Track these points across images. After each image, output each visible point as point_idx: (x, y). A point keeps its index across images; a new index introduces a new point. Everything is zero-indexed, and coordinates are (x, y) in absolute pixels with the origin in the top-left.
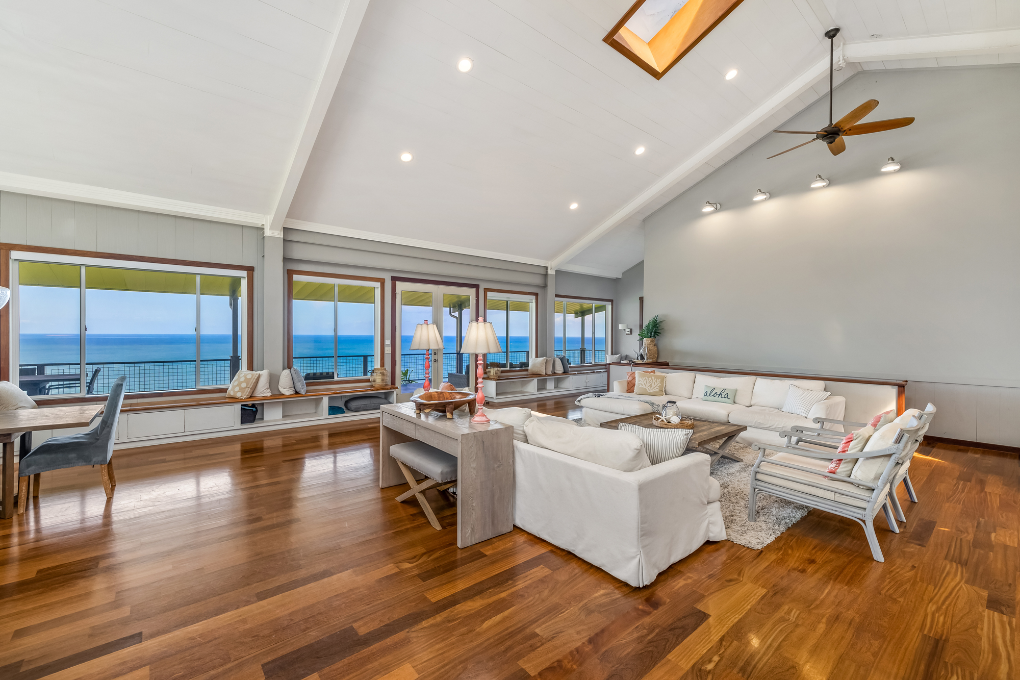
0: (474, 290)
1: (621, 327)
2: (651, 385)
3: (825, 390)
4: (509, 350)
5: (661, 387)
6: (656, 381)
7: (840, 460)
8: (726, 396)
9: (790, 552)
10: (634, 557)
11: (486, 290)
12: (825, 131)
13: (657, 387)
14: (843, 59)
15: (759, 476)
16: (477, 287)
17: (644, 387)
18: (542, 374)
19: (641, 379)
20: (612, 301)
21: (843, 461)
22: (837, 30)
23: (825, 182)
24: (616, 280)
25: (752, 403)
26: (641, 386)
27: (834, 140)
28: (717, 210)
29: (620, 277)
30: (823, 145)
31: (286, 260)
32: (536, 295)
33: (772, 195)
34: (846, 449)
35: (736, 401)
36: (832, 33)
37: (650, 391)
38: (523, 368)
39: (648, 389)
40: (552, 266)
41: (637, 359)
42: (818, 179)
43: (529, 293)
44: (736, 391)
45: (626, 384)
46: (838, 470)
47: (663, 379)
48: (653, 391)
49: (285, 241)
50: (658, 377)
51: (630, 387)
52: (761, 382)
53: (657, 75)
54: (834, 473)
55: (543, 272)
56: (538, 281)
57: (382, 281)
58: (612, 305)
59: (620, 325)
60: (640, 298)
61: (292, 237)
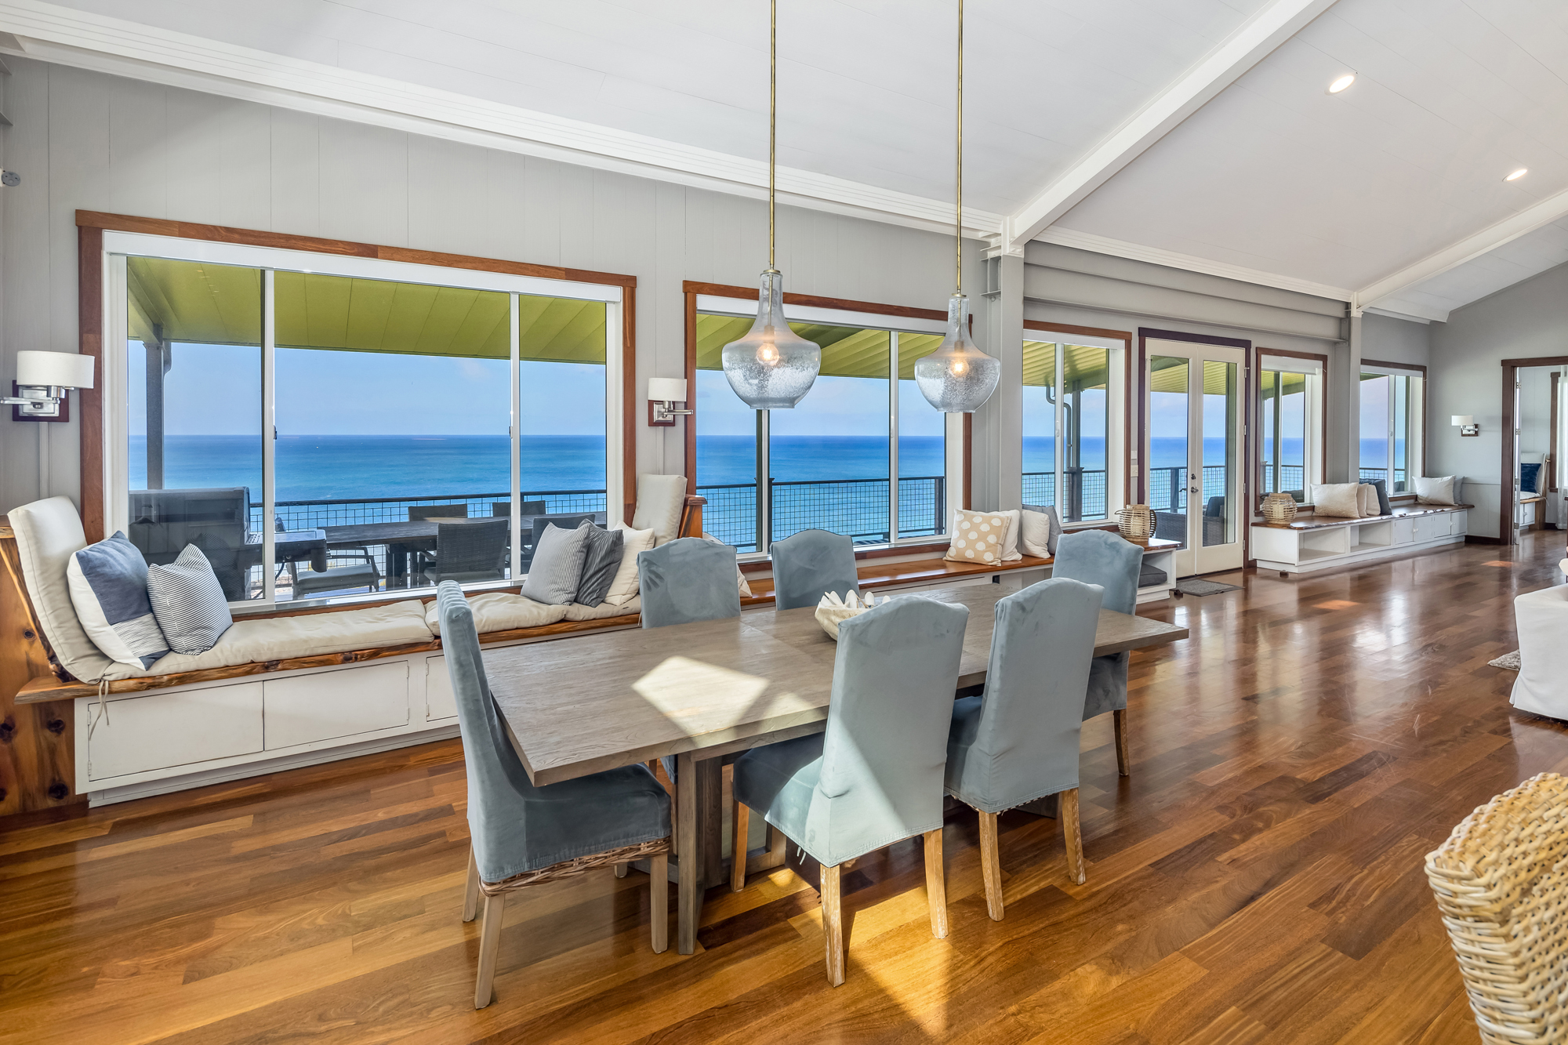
0: (1244, 352)
1: (1453, 421)
11: (1259, 352)
16: (1245, 344)
20: (1422, 368)
24: (1435, 325)
29: (1444, 320)
31: (1028, 301)
32: (1324, 358)
40: (1361, 300)
43: (1316, 355)
49: (1027, 263)
55: (1339, 312)
56: (1329, 330)
57: (1126, 336)
58: (1425, 376)
59: (1453, 417)
60: (1504, 363)
61: (1035, 259)
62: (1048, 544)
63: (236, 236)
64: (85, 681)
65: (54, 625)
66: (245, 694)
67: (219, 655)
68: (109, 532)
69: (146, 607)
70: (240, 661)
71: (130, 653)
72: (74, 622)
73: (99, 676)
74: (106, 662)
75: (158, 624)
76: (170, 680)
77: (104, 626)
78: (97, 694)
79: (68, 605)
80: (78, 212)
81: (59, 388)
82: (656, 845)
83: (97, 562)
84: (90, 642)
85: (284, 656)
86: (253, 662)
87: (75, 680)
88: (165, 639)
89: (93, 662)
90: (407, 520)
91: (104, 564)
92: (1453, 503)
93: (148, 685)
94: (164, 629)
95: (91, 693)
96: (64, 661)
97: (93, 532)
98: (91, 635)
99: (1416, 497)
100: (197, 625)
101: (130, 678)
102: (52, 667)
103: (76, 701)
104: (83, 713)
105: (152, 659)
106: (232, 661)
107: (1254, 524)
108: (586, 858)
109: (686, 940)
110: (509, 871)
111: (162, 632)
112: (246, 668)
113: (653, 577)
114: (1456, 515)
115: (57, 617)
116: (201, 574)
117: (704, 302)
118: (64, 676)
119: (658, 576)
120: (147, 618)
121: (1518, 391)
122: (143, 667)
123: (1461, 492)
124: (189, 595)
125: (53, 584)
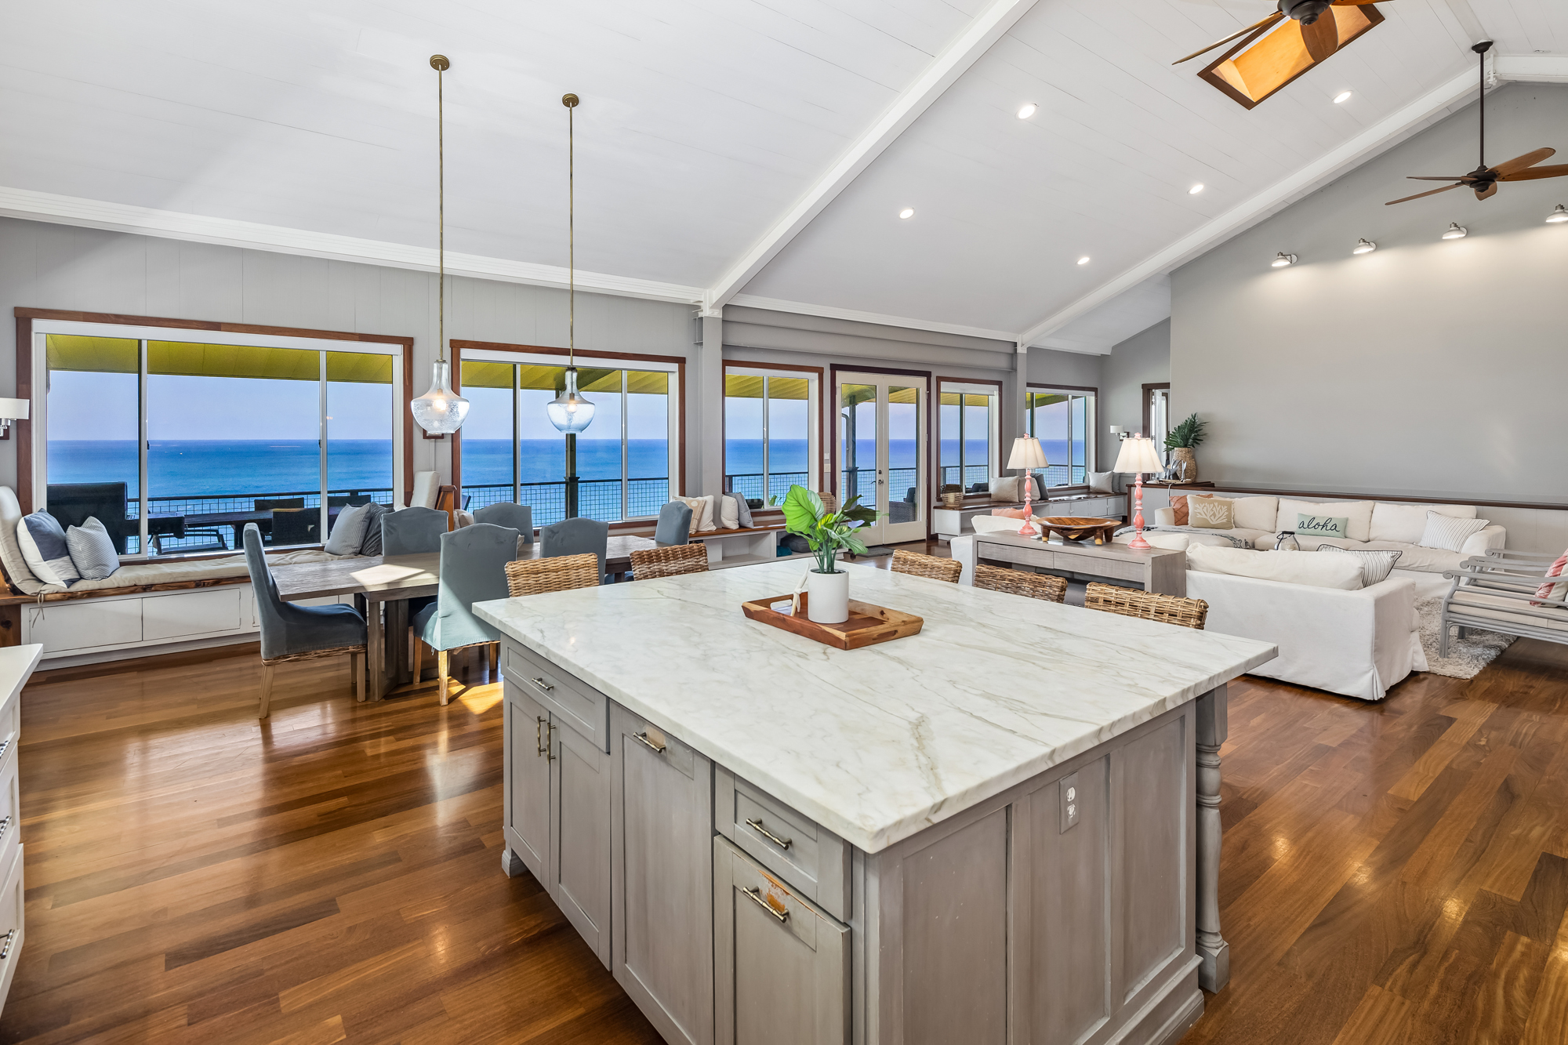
0: (924, 380)
1: (1113, 429)
2: (1214, 515)
3: (1477, 517)
4: (965, 463)
5: (1229, 517)
6: (1221, 508)
7: (1552, 585)
8: (1333, 527)
9: (1502, 680)
10: (1367, 672)
11: (940, 379)
12: (1475, 177)
13: (1223, 517)
14: (1494, 77)
15: (1453, 608)
16: (928, 375)
17: (1205, 517)
18: (1015, 500)
19: (1197, 506)
20: (1095, 390)
21: (1555, 586)
22: (1489, 44)
23: (1463, 232)
24: (1102, 358)
25: (1371, 537)
26: (1199, 516)
27: (1487, 188)
28: (1292, 265)
29: (1108, 352)
30: (1469, 192)
31: (725, 347)
32: (999, 383)
33: (1379, 245)
34: (1558, 573)
35: (1348, 535)
36: (1481, 48)
37: (1214, 522)
38: (980, 493)
39: (1209, 520)
40: (1024, 340)
41: (1169, 478)
42: (1453, 228)
43: (989, 381)
44: (1347, 520)
45: (1173, 514)
46: (1549, 596)
47: (1229, 505)
48: (1216, 523)
49: (724, 321)
50: (1221, 503)
51: (1179, 518)
52: (1381, 507)
53: (1248, 104)
54: (1544, 598)
55: (1010, 350)
56: (1003, 363)
57: (820, 371)
58: (1096, 396)
59: (1111, 427)
60: (1144, 386)
61: (732, 317)
62: (738, 520)
63: (122, 320)
64: (29, 593)
65: (10, 560)
66: (130, 605)
67: (114, 581)
68: (35, 508)
69: (66, 552)
70: (127, 584)
71: (57, 578)
72: (22, 559)
73: (38, 591)
74: (41, 584)
75: (73, 562)
76: (83, 595)
77: (41, 561)
78: (37, 602)
79: (18, 549)
80: (16, 309)
81: (7, 420)
82: (358, 648)
83: (36, 524)
84: (30, 572)
85: (156, 582)
86: (135, 585)
87: (23, 593)
88: (78, 571)
89: (34, 583)
90: (254, 510)
91: (40, 525)
92: (1111, 491)
93: (69, 598)
94: (77, 564)
95: (32, 601)
96: (15, 581)
97: (26, 508)
98: (31, 567)
99: (1088, 487)
100: (99, 563)
101: (57, 593)
102: (7, 585)
103: (22, 606)
104: (26, 613)
105: (71, 582)
106: (122, 584)
107: (935, 508)
108: (318, 651)
109: (374, 694)
110: (277, 654)
111: (76, 567)
112: (132, 589)
113: (390, 529)
114: (1112, 501)
115: (12, 556)
116: (100, 533)
117: (465, 353)
118: (15, 591)
119: (393, 528)
120: (67, 558)
121: (1153, 407)
122: (65, 586)
123: (1119, 483)
124: (93, 545)
125: (9, 536)
